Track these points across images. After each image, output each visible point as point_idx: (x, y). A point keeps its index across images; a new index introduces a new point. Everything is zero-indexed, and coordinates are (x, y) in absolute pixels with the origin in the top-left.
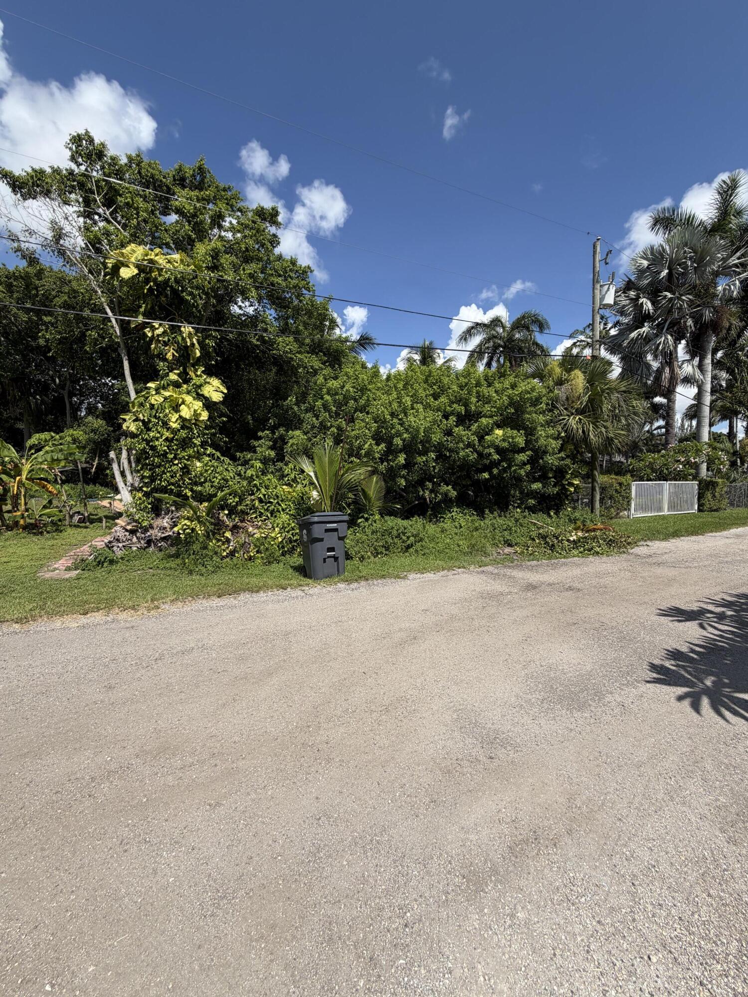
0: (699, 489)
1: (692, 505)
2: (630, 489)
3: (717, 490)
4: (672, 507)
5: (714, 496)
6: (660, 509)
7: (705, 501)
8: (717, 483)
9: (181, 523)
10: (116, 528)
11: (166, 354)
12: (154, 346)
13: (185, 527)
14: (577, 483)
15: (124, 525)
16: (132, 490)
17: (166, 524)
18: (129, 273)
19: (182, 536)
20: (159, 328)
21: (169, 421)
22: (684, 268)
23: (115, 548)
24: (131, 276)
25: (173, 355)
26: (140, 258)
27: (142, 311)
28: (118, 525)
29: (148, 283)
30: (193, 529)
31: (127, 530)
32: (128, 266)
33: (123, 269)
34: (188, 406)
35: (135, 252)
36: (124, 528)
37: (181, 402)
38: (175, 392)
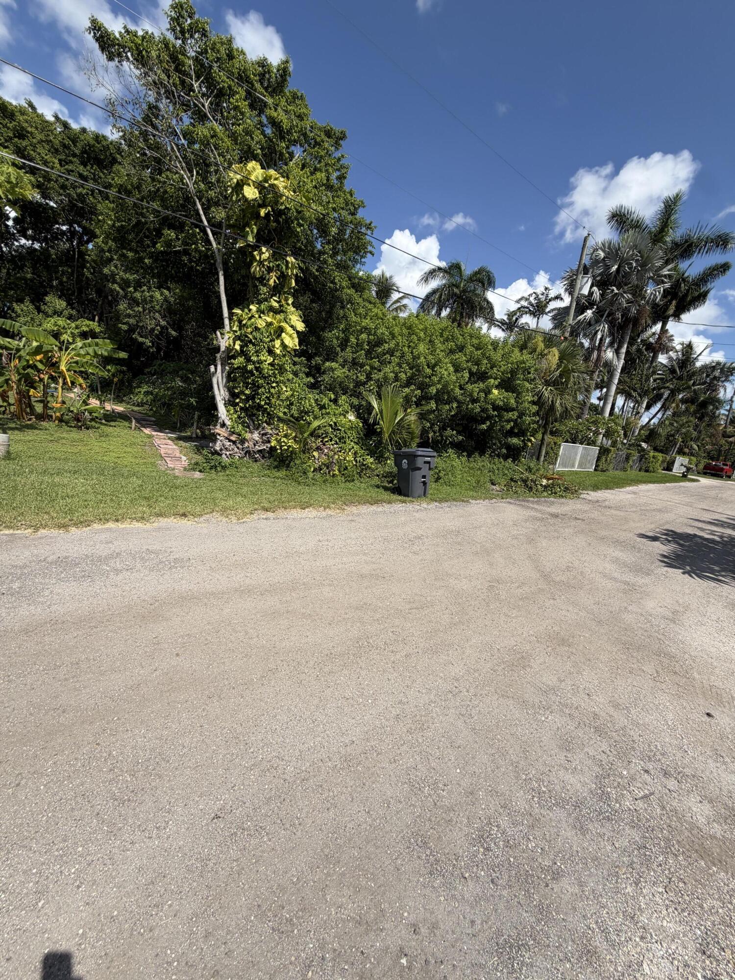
0: (599, 453)
1: (592, 464)
2: (559, 448)
3: (610, 456)
4: (580, 466)
5: (606, 460)
6: (573, 466)
7: (600, 464)
8: (610, 450)
9: (276, 439)
10: (218, 437)
11: (269, 280)
12: (255, 269)
13: (283, 444)
14: (533, 440)
15: (226, 435)
16: (225, 404)
17: (257, 439)
18: (250, 193)
19: (279, 451)
20: (266, 253)
21: (274, 346)
22: (630, 268)
23: (224, 456)
24: (254, 197)
25: (275, 282)
26: (261, 179)
27: (252, 232)
28: (219, 435)
29: (263, 206)
30: (289, 446)
31: (230, 441)
32: (249, 185)
33: (245, 187)
34: (291, 336)
35: (255, 170)
36: (227, 438)
37: (281, 330)
38: (275, 319)
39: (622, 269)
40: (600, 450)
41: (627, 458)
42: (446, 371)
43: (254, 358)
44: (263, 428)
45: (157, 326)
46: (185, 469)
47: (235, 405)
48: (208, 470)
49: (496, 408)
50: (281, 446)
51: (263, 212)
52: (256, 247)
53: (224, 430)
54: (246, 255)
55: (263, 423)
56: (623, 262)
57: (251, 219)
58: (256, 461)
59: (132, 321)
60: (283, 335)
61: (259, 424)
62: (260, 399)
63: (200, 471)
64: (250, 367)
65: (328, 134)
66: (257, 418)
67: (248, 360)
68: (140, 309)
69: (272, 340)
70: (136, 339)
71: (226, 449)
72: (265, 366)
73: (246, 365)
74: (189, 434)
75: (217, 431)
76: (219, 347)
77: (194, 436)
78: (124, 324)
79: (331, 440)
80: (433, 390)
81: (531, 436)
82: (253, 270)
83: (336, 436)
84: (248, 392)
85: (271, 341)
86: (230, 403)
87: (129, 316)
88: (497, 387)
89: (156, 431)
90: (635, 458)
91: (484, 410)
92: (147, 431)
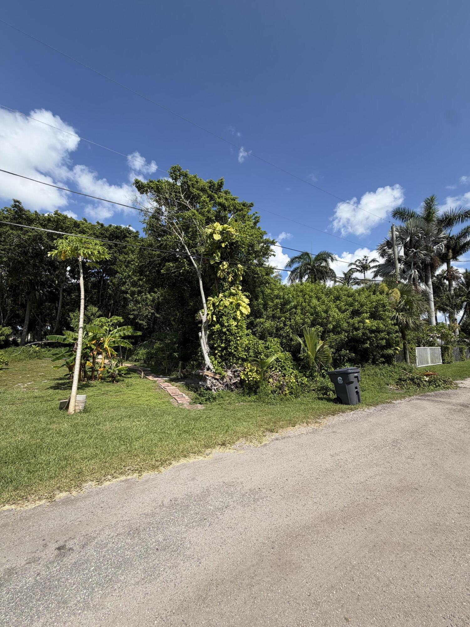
0: (442, 351)
1: (440, 359)
2: (415, 351)
3: (450, 351)
4: (432, 362)
5: (448, 355)
6: (428, 363)
7: (445, 358)
9: (244, 374)
10: (207, 378)
11: (228, 278)
12: (220, 274)
13: (249, 377)
14: (399, 349)
15: (212, 376)
16: (208, 355)
17: (231, 375)
18: (217, 237)
19: (247, 382)
20: (226, 264)
21: (236, 315)
22: (419, 237)
23: (213, 390)
24: (219, 239)
25: (232, 279)
26: (221, 230)
27: (218, 256)
28: (208, 376)
29: (223, 242)
30: (254, 378)
31: (215, 379)
32: (216, 233)
33: (214, 235)
34: (245, 308)
35: (218, 226)
36: (213, 378)
37: (238, 305)
38: (234, 299)
39: (413, 239)
40: (441, 349)
41: (461, 351)
42: (334, 313)
43: (226, 324)
44: (234, 368)
45: (149, 313)
46: (190, 403)
47: (215, 355)
48: (205, 402)
49: (372, 331)
50: (248, 378)
51: (223, 245)
52: (221, 263)
53: (209, 372)
54: (215, 268)
55: (233, 364)
56: (412, 235)
57: (216, 249)
58: (232, 391)
59: (136, 313)
60: (241, 307)
61: (231, 365)
62: (231, 349)
63: (200, 403)
64: (224, 330)
65: (244, 205)
66: (229, 361)
67: (222, 325)
68: (141, 305)
69: (236, 312)
70: (138, 322)
71: (214, 385)
72: (233, 327)
73: (222, 329)
74: (175, 376)
75: (205, 373)
76: (202, 321)
77: (179, 377)
78: (131, 315)
79: (276, 369)
80: (330, 326)
81: (397, 346)
82: (218, 275)
83: (279, 366)
84: (223, 345)
85: (234, 312)
86: (212, 353)
87: (134, 310)
88: (369, 318)
89: (155, 377)
90: (466, 350)
91: (364, 334)
92: (151, 378)
